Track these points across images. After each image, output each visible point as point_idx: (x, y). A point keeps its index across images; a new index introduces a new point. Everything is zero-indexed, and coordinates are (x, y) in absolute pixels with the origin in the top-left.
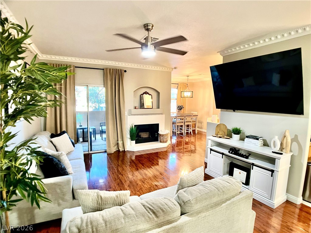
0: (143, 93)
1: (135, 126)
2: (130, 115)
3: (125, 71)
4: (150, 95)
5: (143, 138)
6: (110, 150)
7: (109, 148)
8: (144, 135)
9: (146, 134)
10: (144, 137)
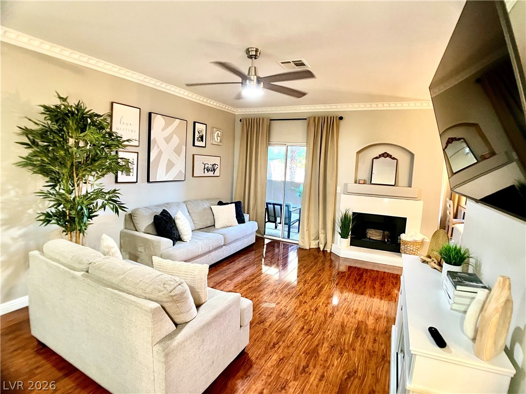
0: (378, 156)
1: (354, 214)
2: (346, 193)
3: (341, 118)
4: (394, 158)
5: (370, 239)
6: (303, 242)
7: (303, 240)
8: (374, 235)
9: (378, 234)
10: (374, 238)
